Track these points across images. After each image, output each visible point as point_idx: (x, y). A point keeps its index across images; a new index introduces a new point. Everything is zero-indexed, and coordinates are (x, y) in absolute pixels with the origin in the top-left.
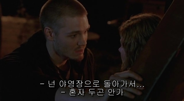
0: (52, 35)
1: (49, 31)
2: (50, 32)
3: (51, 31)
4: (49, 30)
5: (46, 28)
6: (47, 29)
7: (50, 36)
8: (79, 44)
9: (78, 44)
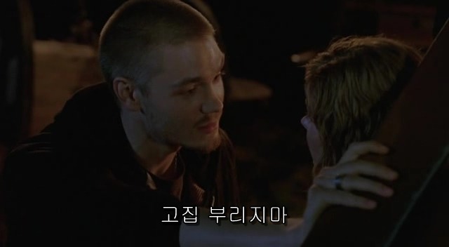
0: (134, 95)
1: (126, 86)
2: (128, 89)
3: (130, 87)
4: (125, 83)
5: (117, 79)
6: (119, 81)
7: (129, 100)
8: (205, 109)
9: (201, 110)
